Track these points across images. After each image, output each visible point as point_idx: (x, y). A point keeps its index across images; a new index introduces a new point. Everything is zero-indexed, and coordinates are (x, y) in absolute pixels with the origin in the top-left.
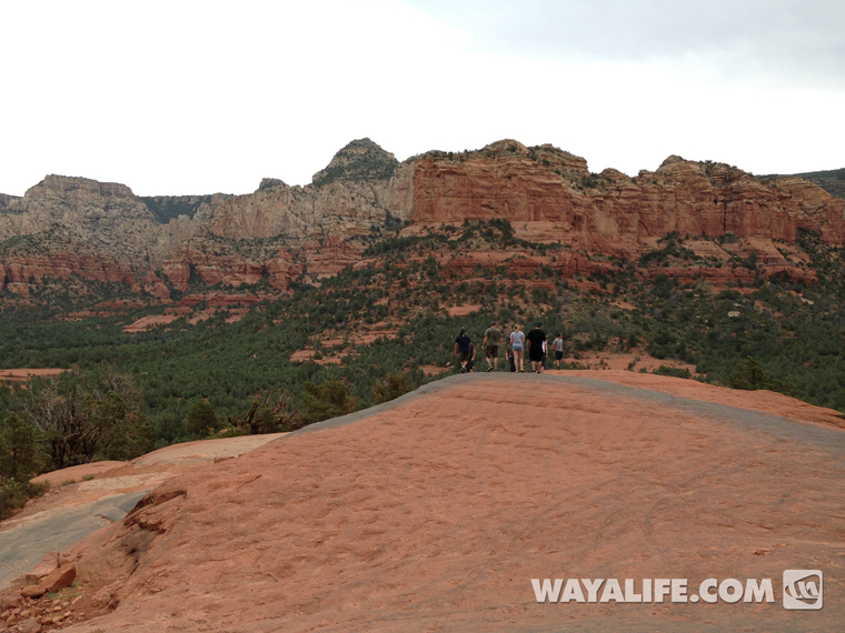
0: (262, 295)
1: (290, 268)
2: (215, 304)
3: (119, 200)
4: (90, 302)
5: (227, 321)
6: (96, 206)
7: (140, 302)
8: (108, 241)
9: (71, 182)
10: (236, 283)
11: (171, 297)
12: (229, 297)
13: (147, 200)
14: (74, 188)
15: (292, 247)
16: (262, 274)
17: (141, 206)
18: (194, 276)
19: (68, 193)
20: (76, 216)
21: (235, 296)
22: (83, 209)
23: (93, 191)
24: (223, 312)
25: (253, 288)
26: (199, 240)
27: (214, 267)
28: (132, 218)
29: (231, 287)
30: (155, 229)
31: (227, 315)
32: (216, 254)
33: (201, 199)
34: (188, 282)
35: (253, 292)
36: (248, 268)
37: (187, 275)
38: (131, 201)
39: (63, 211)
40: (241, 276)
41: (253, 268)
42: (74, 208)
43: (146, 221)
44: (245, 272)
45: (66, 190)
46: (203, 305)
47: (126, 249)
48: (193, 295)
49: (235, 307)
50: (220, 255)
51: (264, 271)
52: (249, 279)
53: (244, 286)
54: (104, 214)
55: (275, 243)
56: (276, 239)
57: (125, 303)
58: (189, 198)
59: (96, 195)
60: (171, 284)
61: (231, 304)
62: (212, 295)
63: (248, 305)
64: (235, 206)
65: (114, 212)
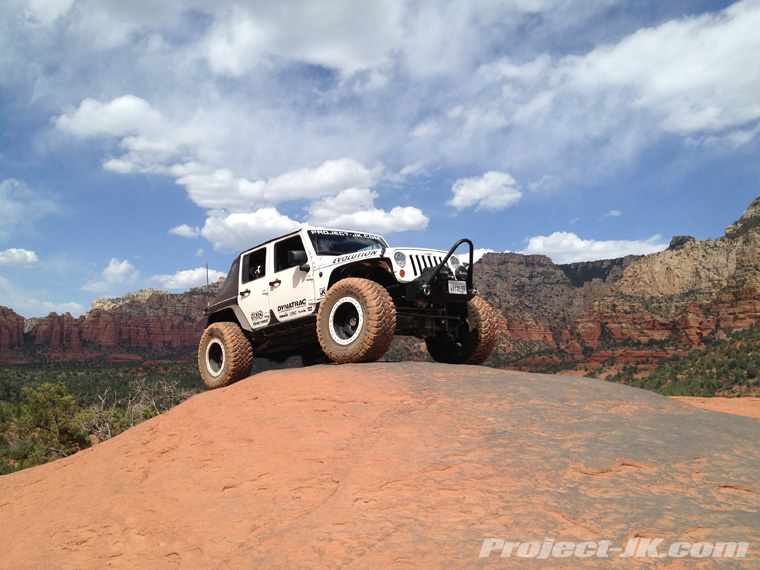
0: (671, 351)
1: (701, 323)
2: (624, 360)
3: (540, 269)
4: (515, 358)
5: (635, 376)
6: (522, 276)
7: (556, 358)
8: (531, 305)
9: (503, 257)
10: (644, 340)
11: (583, 353)
12: (637, 353)
13: (565, 268)
14: (505, 262)
15: (705, 301)
16: (672, 329)
17: (560, 273)
18: (605, 334)
19: (501, 267)
20: (506, 285)
21: (644, 352)
22: (512, 279)
23: (521, 263)
24: (631, 368)
25: (661, 344)
26: (610, 300)
27: (624, 325)
28: (551, 284)
29: (639, 343)
30: (571, 293)
31: (635, 371)
32: (626, 312)
33: (613, 262)
34: (599, 339)
35: (661, 348)
36: (656, 324)
37: (599, 333)
38: (551, 270)
39: (496, 282)
40: (650, 333)
41: (662, 324)
42: (504, 279)
43: (563, 286)
44: (653, 328)
45: (499, 265)
46: (612, 361)
47: (546, 311)
48: (602, 352)
49: (642, 363)
50: (629, 313)
51: (673, 327)
52: (658, 335)
53: (652, 343)
54: (528, 282)
55: (686, 298)
56: (687, 295)
57: (544, 359)
58: (602, 262)
59: (521, 267)
60: (584, 341)
61: (640, 360)
62: (621, 351)
63: (657, 360)
64: (644, 266)
65: (536, 280)
